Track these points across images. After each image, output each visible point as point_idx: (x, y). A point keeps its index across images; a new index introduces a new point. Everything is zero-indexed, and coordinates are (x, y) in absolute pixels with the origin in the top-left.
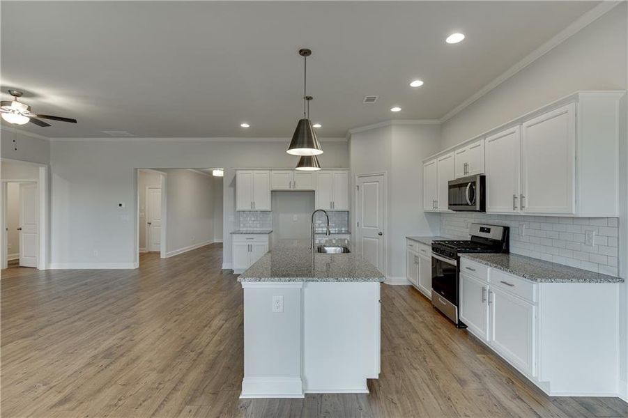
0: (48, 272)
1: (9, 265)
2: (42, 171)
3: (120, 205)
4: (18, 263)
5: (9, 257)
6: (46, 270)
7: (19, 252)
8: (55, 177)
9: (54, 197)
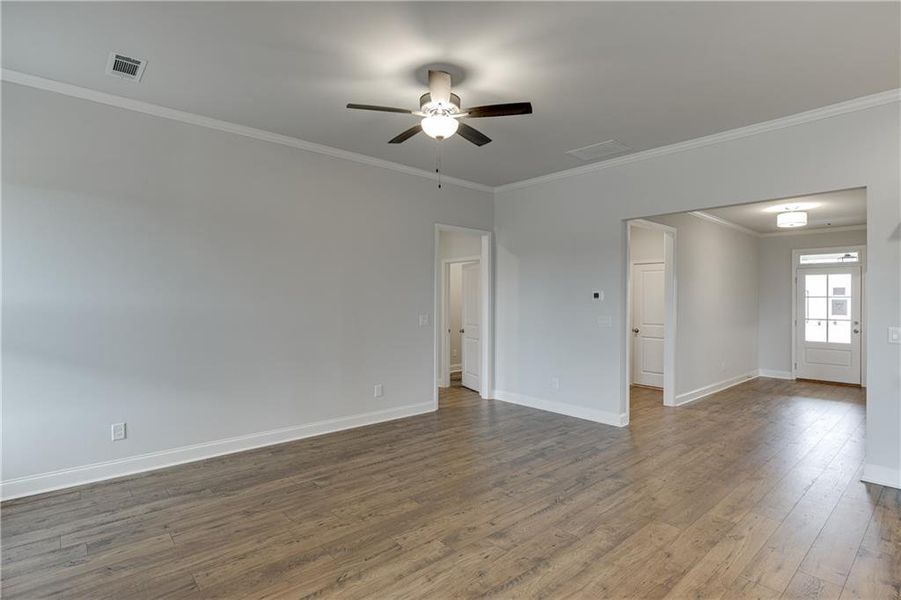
0: (491, 402)
1: (451, 380)
2: (485, 241)
3: (596, 295)
4: (460, 380)
5: (452, 369)
6: (489, 400)
7: (460, 362)
8: (501, 251)
9: (499, 283)
